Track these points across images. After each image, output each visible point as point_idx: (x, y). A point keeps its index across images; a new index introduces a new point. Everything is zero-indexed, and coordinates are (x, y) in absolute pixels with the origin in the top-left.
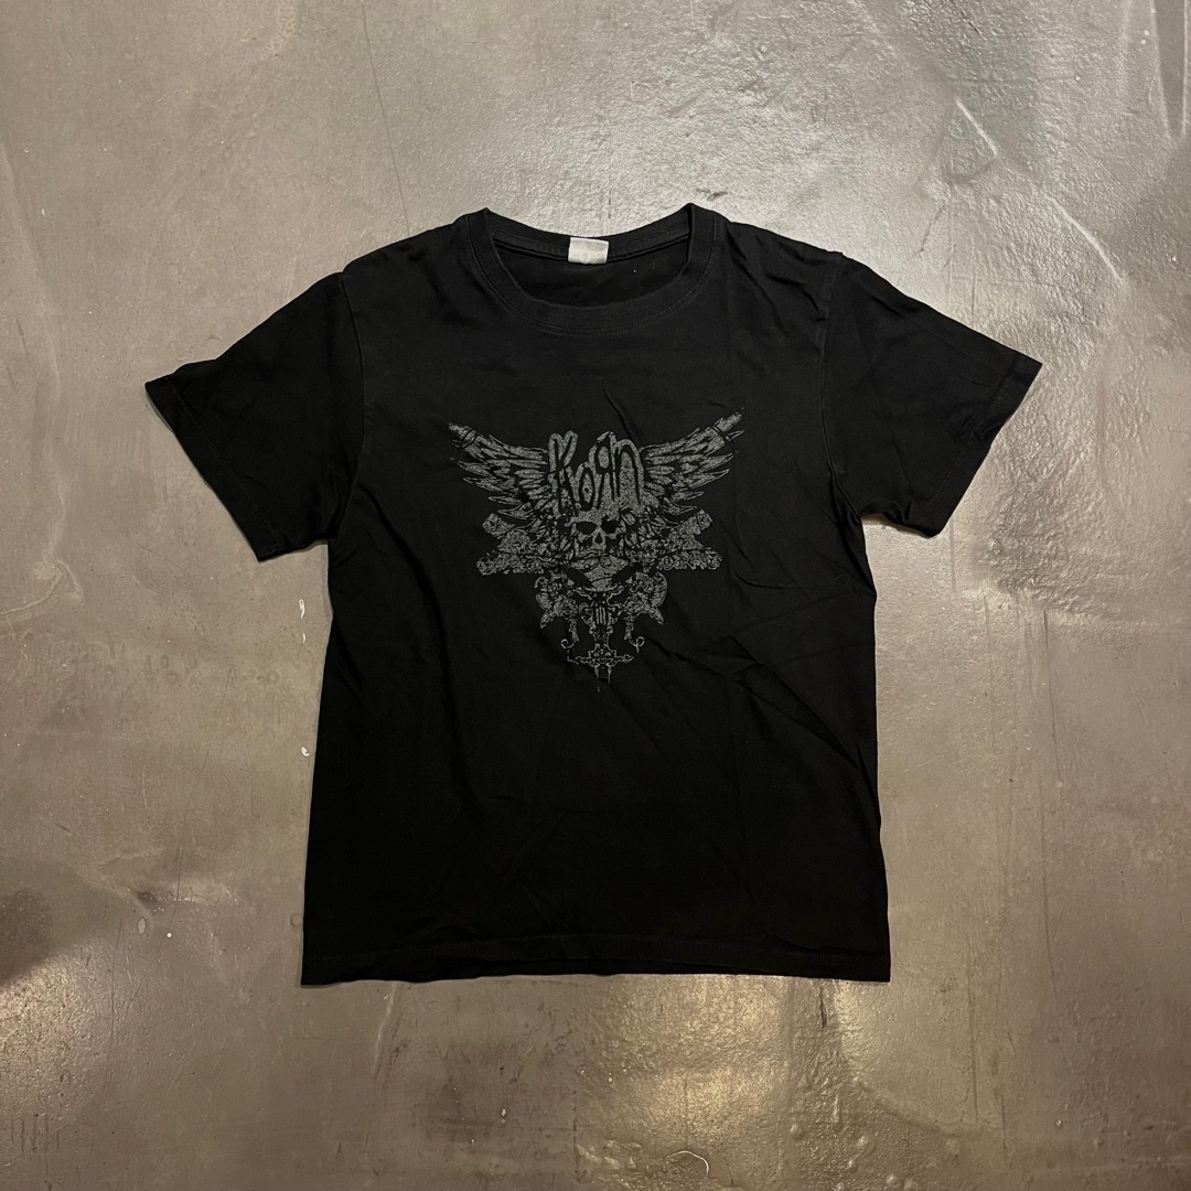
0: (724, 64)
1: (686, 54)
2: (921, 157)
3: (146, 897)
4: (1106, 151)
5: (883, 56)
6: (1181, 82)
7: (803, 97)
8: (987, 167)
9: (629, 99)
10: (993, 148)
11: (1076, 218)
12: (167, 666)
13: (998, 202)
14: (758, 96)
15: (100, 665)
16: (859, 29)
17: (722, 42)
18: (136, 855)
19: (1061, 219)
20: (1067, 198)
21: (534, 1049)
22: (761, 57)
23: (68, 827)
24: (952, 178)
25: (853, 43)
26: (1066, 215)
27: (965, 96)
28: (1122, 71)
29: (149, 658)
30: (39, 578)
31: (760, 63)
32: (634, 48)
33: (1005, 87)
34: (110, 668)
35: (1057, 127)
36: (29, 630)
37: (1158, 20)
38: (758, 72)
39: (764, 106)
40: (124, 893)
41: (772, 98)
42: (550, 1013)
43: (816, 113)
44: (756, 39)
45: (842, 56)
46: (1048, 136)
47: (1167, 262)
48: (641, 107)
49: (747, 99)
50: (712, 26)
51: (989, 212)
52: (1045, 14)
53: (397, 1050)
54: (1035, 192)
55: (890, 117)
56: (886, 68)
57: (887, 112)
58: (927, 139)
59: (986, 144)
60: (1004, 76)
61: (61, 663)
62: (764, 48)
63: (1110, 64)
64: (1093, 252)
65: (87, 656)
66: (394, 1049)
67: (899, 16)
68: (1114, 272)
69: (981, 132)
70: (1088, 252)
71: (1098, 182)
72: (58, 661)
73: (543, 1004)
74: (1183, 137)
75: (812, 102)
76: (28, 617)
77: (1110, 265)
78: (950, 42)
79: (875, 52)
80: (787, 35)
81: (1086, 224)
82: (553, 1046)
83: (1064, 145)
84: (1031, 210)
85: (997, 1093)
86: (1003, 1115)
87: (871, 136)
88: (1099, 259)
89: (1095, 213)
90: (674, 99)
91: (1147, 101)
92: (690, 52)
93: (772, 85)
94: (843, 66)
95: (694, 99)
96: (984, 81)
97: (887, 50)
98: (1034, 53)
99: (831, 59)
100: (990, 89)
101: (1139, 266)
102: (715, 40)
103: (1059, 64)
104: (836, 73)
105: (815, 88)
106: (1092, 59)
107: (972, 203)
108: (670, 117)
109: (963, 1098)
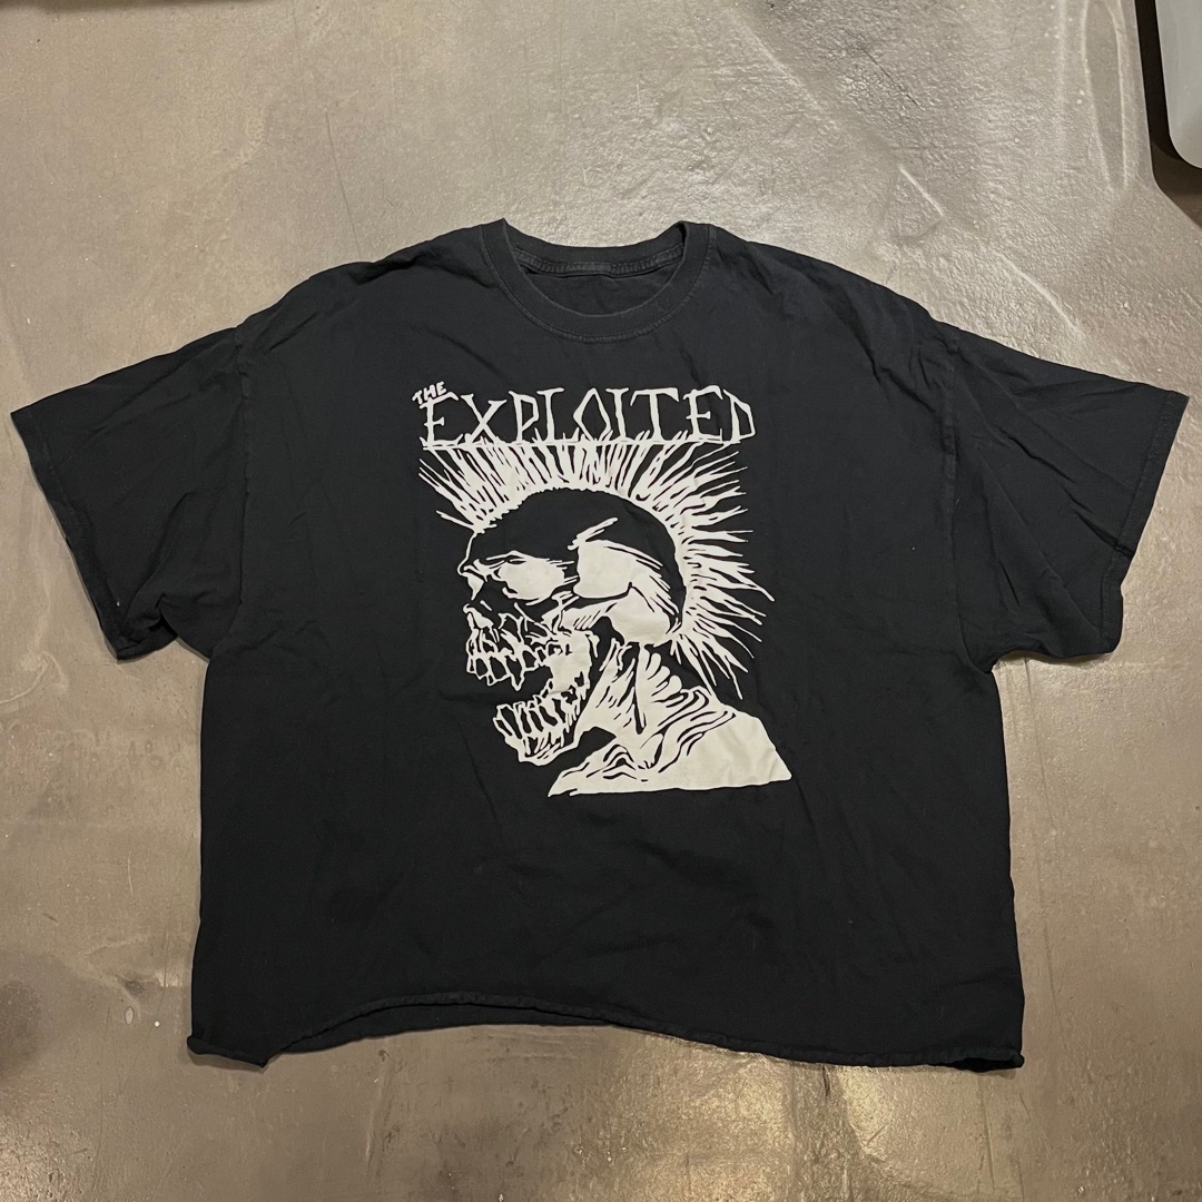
0: (672, 146)
1: (635, 139)
2: (869, 223)
3: (133, 985)
4: (1049, 205)
5: (825, 130)
6: (1120, 136)
7: (751, 172)
8: (934, 228)
9: (583, 184)
10: (939, 210)
11: (1025, 271)
12: (151, 752)
13: (948, 260)
14: (707, 174)
15: (86, 753)
16: (800, 106)
17: (671, 126)
18: (123, 943)
19: (1011, 272)
20: (1015, 252)
21: (530, 1130)
22: (708, 138)
23: (56, 916)
24: (902, 240)
25: (796, 121)
26: (1015, 268)
27: (908, 161)
28: (1060, 131)
29: (133, 744)
30: (25, 670)
31: (708, 143)
32: (585, 136)
33: (946, 153)
34: (94, 755)
35: (1001, 187)
36: (17, 721)
37: (1093, 80)
38: (705, 152)
39: (713, 184)
40: (112, 983)
41: (721, 175)
42: (544, 1091)
43: (764, 186)
44: (702, 121)
45: (785, 133)
46: (992, 196)
47: (1119, 309)
48: (594, 190)
49: (698, 176)
50: (659, 111)
51: (940, 270)
52: (980, 82)
53: (390, 1135)
54: (983, 249)
55: (837, 187)
56: (830, 141)
57: (833, 182)
58: (874, 204)
59: (931, 206)
60: (945, 142)
61: (48, 752)
62: (709, 130)
63: (1048, 125)
64: (1045, 303)
65: (72, 744)
66: (387, 1134)
67: (839, 93)
68: (1068, 321)
69: (926, 195)
70: (1041, 303)
71: (1045, 236)
72: (45, 750)
73: (536, 1082)
74: (1125, 189)
75: (761, 176)
76: (15, 708)
77: (1062, 314)
78: (889, 114)
79: (817, 126)
80: (732, 117)
81: (1036, 276)
82: (548, 1125)
83: (1008, 203)
84: (981, 266)
85: (1013, 1160)
86: (1021, 1182)
87: (819, 205)
88: (1052, 309)
89: (1043, 265)
90: (625, 181)
91: (1087, 157)
92: (639, 137)
93: (720, 163)
94: (788, 142)
95: (645, 181)
96: (925, 148)
97: (830, 125)
98: (972, 119)
99: (776, 136)
100: (932, 155)
101: (1092, 314)
102: (663, 125)
103: (997, 127)
104: (780, 149)
105: (761, 164)
106: (1029, 121)
107: (922, 263)
108: (622, 199)
109: (978, 1166)
